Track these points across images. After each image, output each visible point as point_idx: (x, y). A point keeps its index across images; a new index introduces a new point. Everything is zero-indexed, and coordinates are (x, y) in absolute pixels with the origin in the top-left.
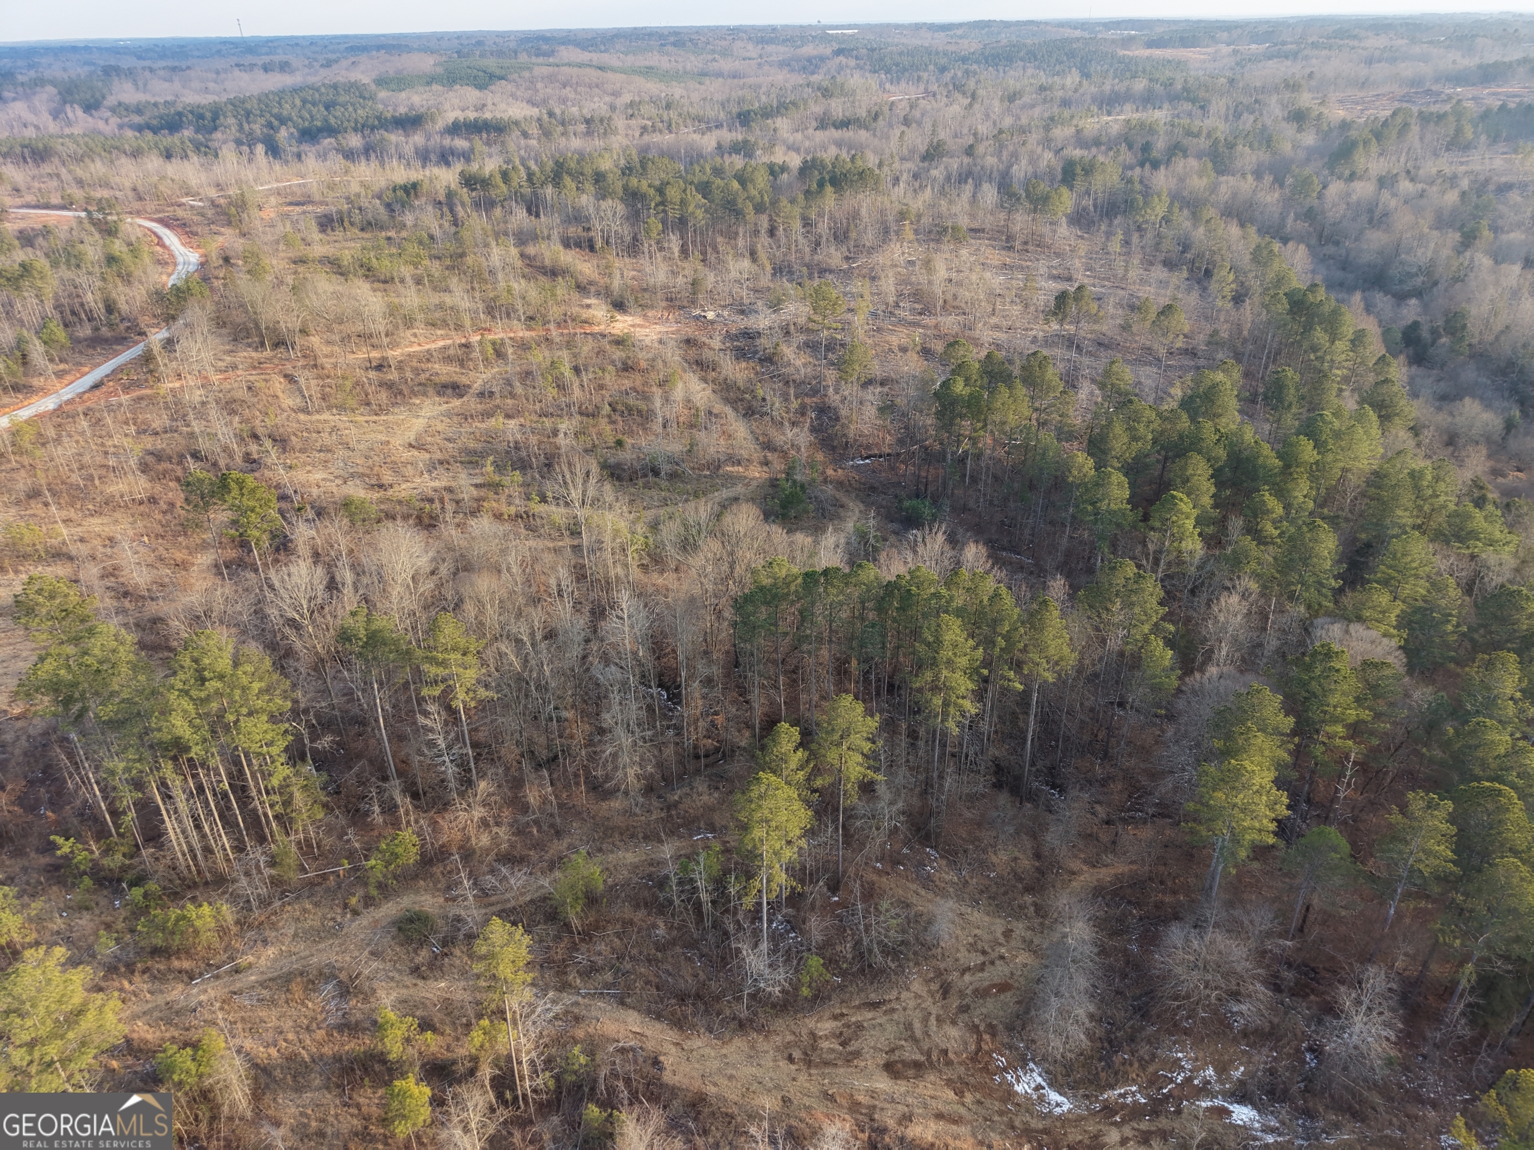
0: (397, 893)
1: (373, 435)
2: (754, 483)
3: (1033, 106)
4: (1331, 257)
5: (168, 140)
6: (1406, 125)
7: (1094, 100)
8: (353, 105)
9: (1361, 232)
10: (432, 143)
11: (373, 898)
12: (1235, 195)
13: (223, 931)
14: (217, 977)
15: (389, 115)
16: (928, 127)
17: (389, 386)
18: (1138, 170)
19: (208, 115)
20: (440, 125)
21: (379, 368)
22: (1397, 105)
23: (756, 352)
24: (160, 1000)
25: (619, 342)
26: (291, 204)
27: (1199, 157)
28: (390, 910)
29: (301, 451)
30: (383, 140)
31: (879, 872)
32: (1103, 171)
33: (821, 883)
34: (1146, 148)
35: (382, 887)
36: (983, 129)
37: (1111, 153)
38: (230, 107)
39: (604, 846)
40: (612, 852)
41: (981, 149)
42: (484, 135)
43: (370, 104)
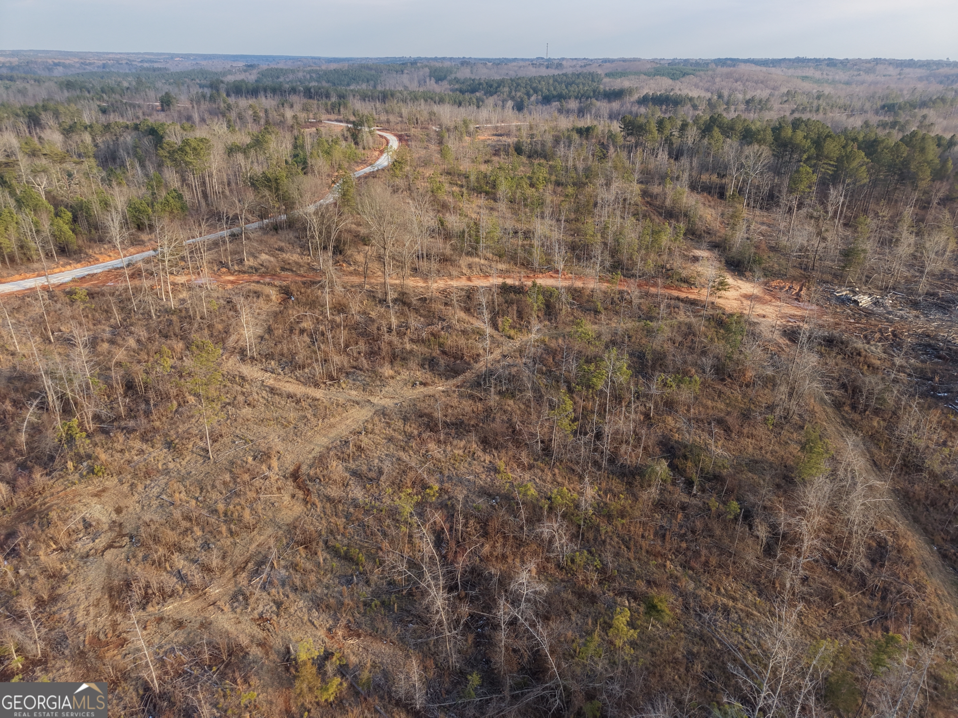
5: (465, 97)
8: (584, 84)
15: (602, 91)
19: (495, 85)
26: (496, 135)
30: (591, 104)
38: (509, 81)
42: (664, 107)
43: (595, 84)
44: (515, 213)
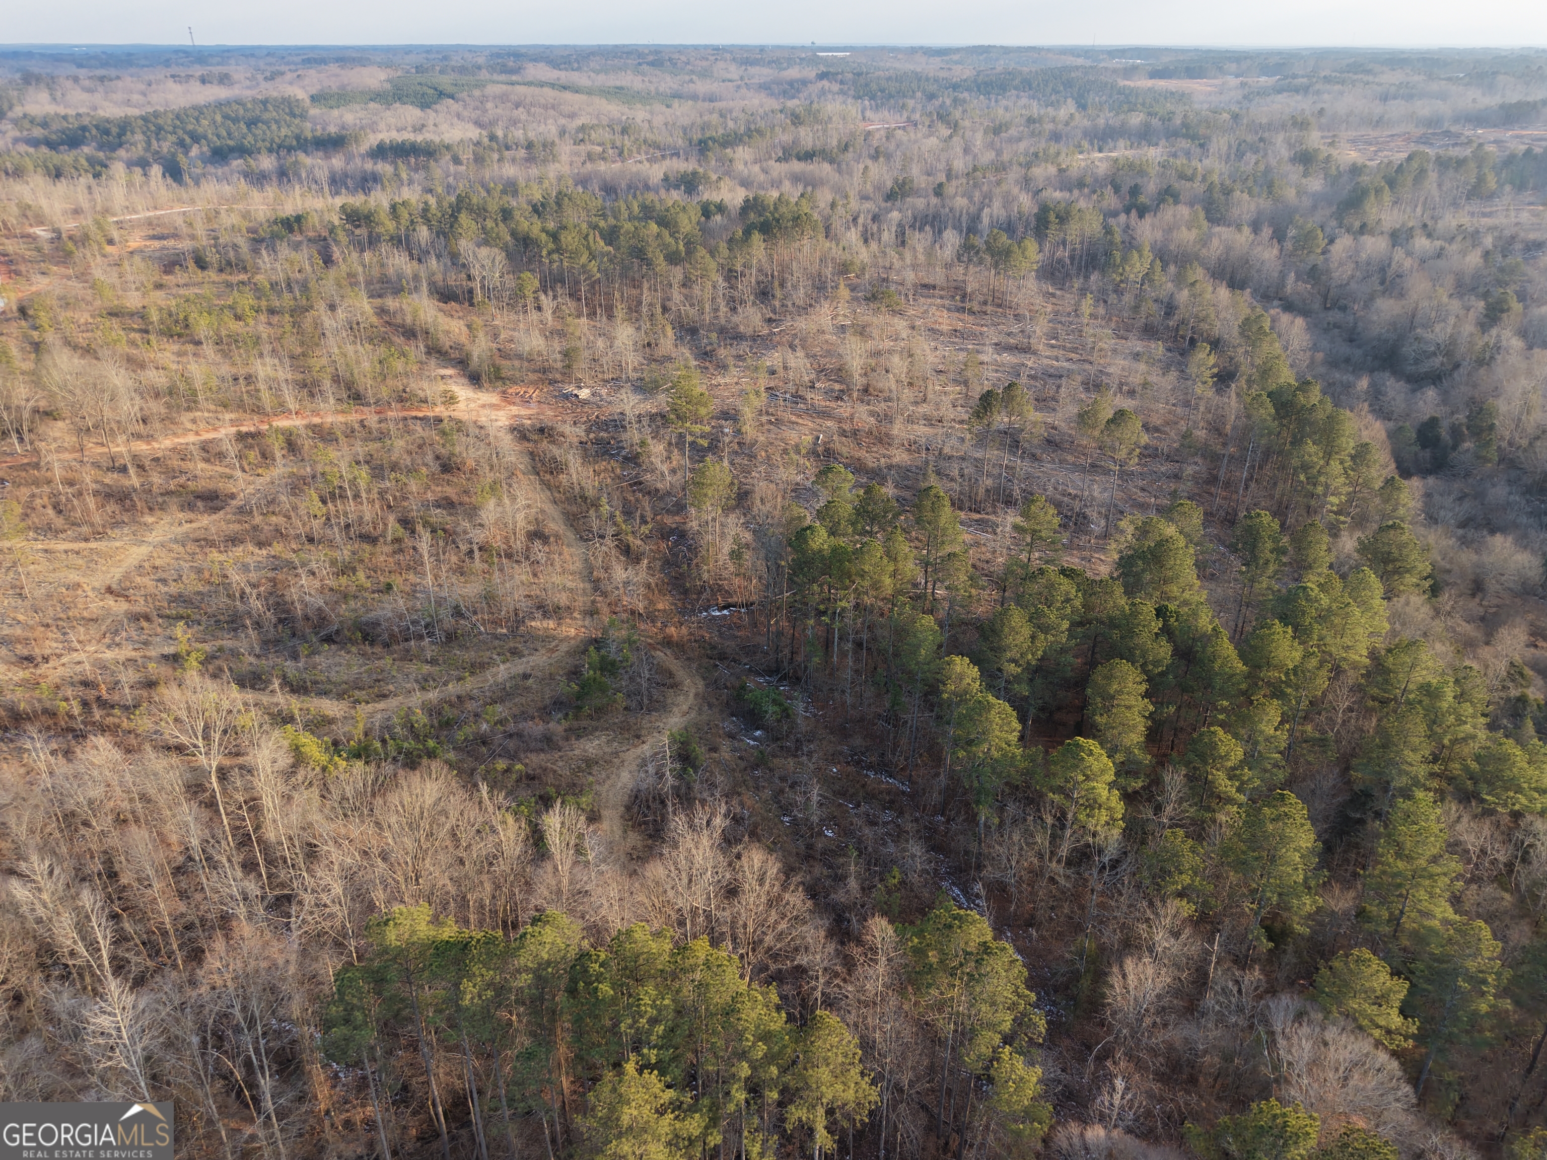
1: (64, 574)
3: (1020, 140)
4: (1336, 326)
5: (64, 157)
6: (1422, 172)
7: (1086, 134)
8: (277, 122)
9: (1372, 298)
10: (350, 168)
12: (1229, 249)
15: (311, 135)
16: (898, 162)
17: (121, 496)
18: (1123, 217)
19: (115, 131)
20: (364, 147)
21: (123, 468)
22: (1413, 147)
23: (621, 448)
25: (450, 430)
26: (153, 237)
27: (1191, 204)
30: (296, 162)
32: (1081, 219)
34: (1135, 191)
36: (959, 165)
37: (1095, 197)
38: (140, 122)
41: (950, 190)
42: (411, 160)
43: (297, 121)
44: (226, 354)
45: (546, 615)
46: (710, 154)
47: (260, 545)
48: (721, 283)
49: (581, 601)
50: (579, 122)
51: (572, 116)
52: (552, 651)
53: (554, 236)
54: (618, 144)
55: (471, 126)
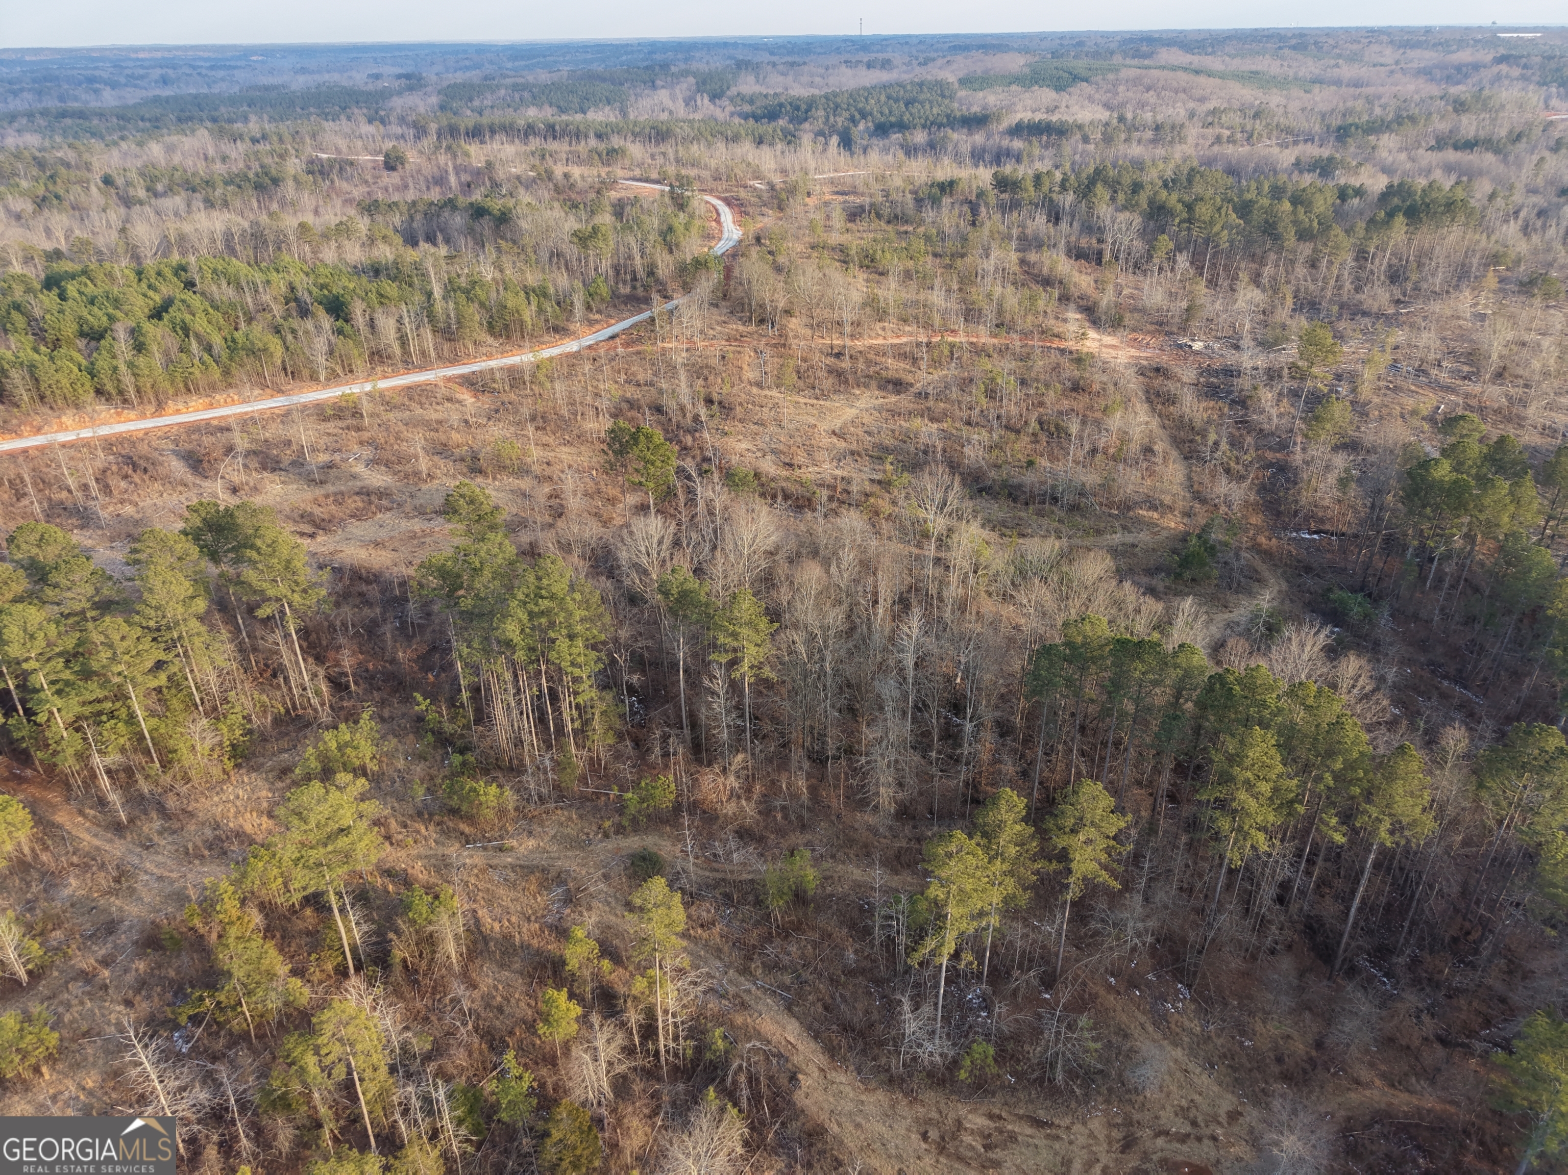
0: (646, 831)
1: (805, 417)
2: (1165, 533)
5: (766, 128)
8: (931, 102)
10: (989, 143)
11: (624, 828)
13: (502, 812)
14: (485, 849)
15: (958, 114)
17: (839, 374)
19: (804, 107)
20: (1005, 124)
21: (838, 355)
23: (1230, 392)
24: (441, 850)
25: (1079, 360)
26: (838, 193)
28: (633, 843)
29: (740, 421)
30: (945, 137)
31: (1109, 988)
33: (1032, 973)
35: (634, 821)
38: (824, 100)
39: (840, 855)
40: (843, 863)
42: (1045, 138)
43: (947, 101)
45: (1153, 508)
46: (1350, 140)
47: (932, 420)
48: (1350, 262)
49: (1180, 504)
50: (1210, 105)
51: (1202, 100)
52: (1156, 534)
53: (1189, 207)
54: (1248, 128)
55: (1100, 108)
